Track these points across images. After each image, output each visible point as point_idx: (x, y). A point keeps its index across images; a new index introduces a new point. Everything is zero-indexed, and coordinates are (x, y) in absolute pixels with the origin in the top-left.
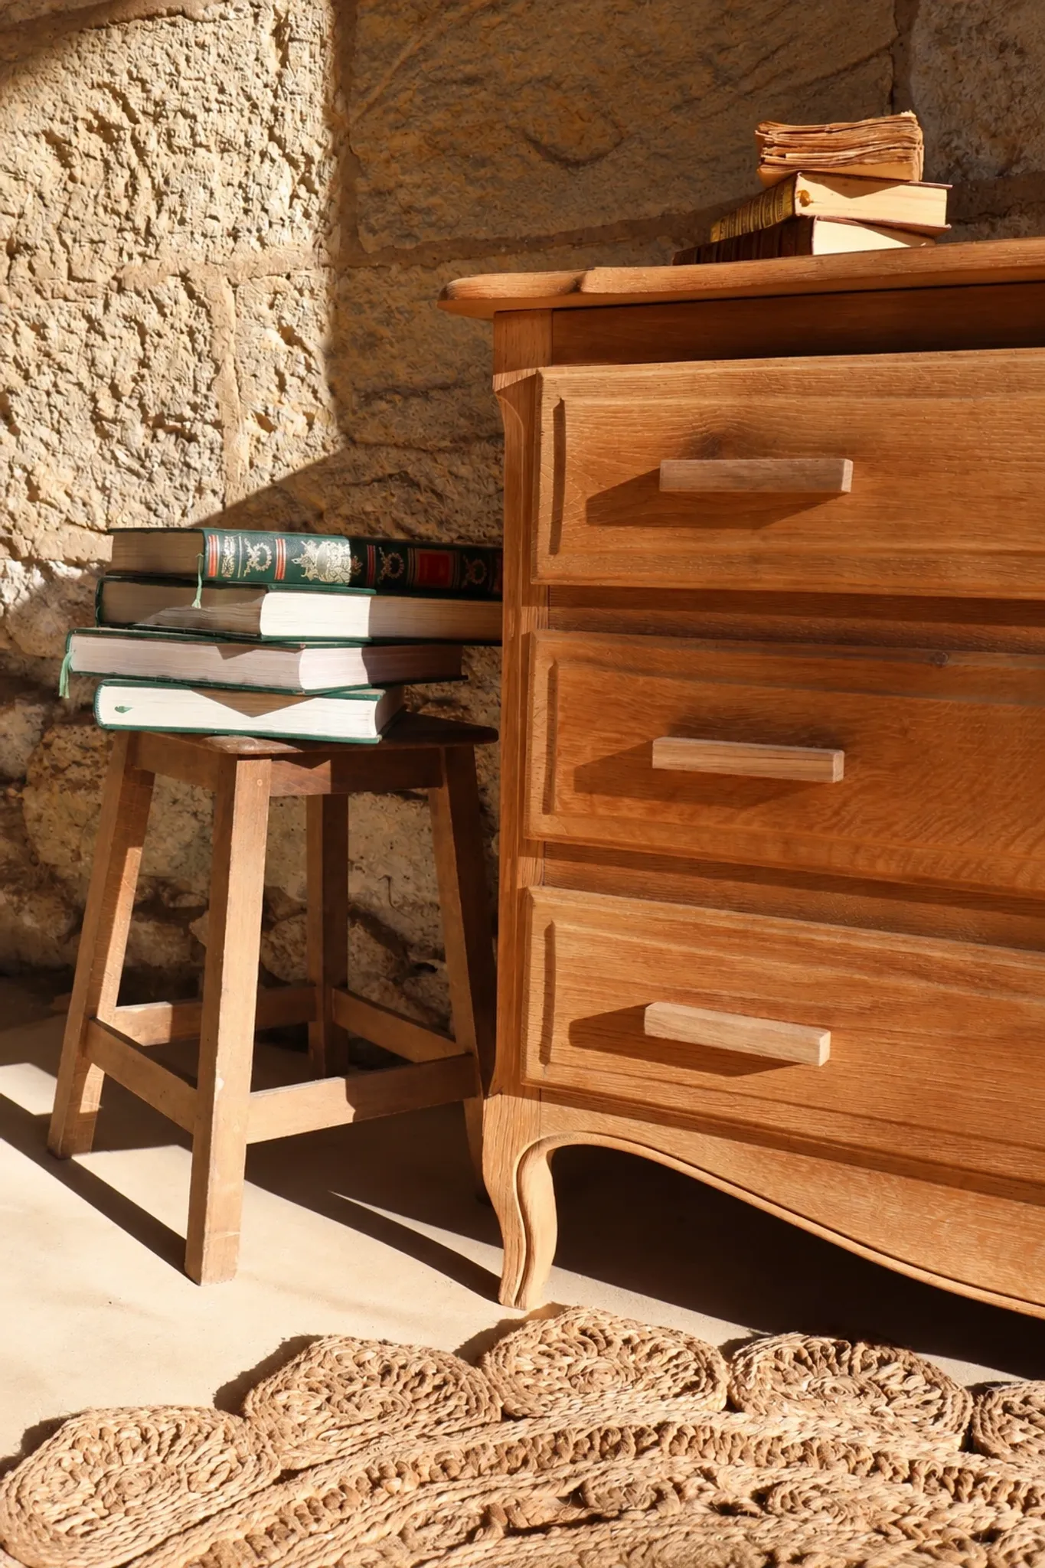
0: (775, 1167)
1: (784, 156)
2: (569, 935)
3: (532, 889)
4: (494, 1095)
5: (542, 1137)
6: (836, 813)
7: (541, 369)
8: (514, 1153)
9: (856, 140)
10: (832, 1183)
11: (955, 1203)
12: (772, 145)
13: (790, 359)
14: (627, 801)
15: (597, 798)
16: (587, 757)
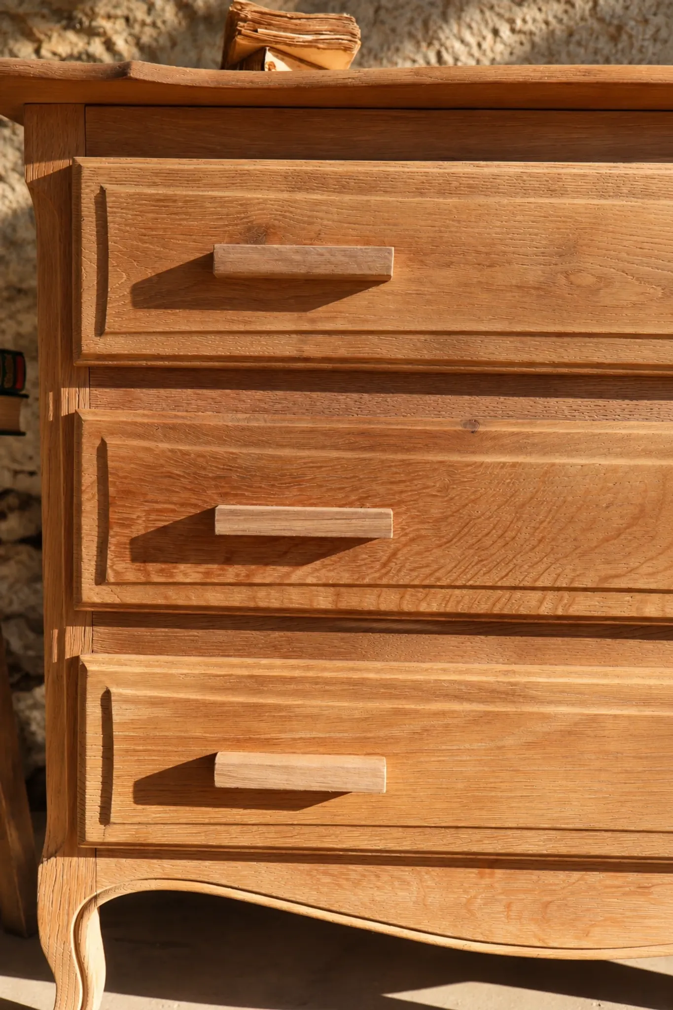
0: (326, 880)
1: (256, 31)
2: (127, 700)
3: (85, 658)
4: (49, 858)
5: (98, 892)
6: (384, 565)
7: (80, 159)
8: (71, 912)
9: (312, 28)
10: (379, 884)
11: (487, 881)
12: (245, 20)
13: (328, 161)
14: (182, 567)
15: (151, 567)
16: (139, 529)
